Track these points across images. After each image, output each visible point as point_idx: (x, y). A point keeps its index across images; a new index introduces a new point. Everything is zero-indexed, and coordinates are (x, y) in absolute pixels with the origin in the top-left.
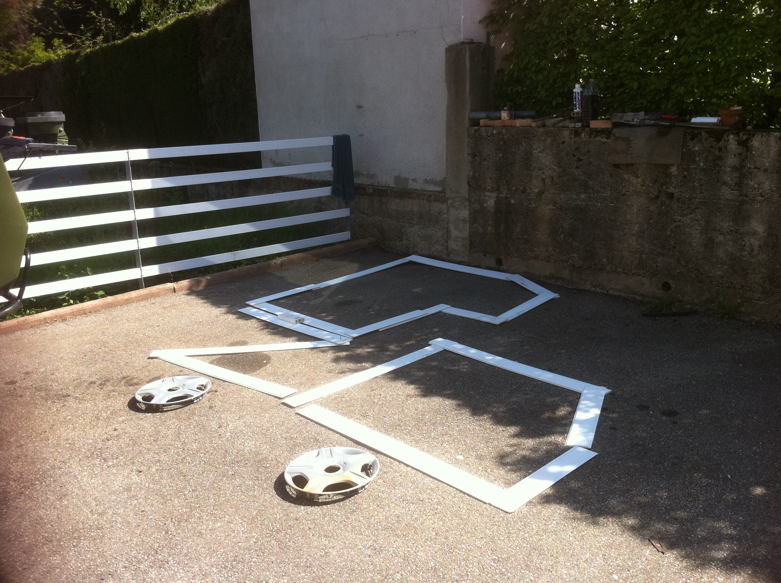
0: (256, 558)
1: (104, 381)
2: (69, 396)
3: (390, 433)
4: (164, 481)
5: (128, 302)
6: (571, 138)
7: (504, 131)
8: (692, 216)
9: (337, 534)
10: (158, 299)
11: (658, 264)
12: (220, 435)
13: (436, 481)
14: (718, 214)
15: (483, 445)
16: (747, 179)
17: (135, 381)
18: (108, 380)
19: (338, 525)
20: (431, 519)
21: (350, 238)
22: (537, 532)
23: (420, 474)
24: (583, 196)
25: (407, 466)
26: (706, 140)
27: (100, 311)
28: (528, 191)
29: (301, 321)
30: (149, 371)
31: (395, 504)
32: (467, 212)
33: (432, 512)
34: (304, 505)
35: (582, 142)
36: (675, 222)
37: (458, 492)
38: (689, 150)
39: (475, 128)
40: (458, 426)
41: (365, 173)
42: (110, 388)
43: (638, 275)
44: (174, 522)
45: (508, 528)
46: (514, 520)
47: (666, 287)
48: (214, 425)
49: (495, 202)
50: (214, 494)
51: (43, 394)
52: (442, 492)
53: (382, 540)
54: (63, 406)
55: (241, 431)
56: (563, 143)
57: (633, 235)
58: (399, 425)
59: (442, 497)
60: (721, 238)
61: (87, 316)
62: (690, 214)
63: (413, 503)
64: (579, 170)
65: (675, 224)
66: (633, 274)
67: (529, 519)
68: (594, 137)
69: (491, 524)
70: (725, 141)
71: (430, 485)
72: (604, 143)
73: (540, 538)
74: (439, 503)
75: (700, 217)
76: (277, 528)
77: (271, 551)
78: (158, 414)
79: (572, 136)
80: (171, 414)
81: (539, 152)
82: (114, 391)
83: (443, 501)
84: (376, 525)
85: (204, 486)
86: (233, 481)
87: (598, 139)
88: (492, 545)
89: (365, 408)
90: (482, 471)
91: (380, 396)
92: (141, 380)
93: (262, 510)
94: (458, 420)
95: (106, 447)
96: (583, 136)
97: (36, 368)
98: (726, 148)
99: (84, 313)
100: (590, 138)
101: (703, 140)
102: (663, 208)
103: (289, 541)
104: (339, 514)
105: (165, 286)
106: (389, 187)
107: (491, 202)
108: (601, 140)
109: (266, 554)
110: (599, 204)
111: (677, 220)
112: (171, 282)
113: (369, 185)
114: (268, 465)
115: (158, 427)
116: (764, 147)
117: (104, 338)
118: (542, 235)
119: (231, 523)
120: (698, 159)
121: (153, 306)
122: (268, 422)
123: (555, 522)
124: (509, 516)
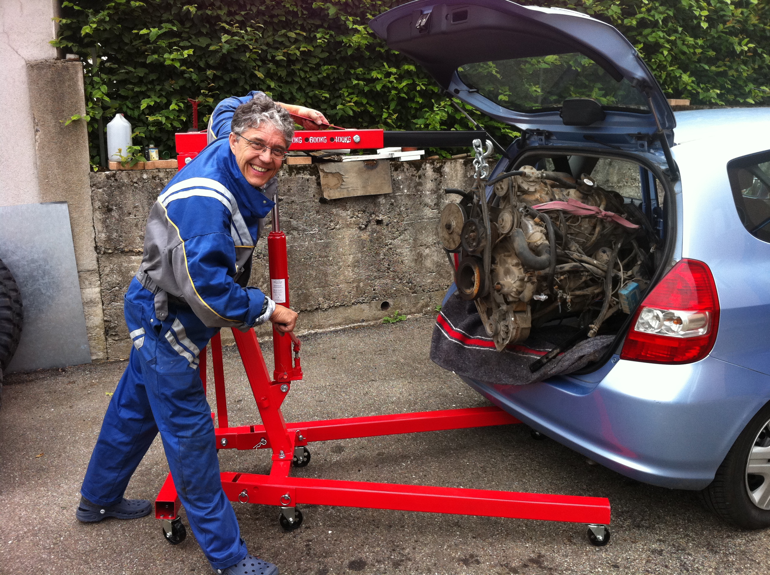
8: (402, 237)
11: (376, 288)
14: (424, 232)
16: (443, 199)
26: (407, 169)
32: (98, 289)
38: (394, 180)
43: (357, 303)
47: (385, 306)
57: (349, 266)
60: (427, 251)
62: (400, 236)
65: (387, 247)
66: (353, 304)
68: (295, 174)
70: (423, 169)
72: (308, 180)
75: (408, 237)
87: (300, 176)
98: (424, 175)
100: (290, 175)
101: (405, 170)
102: (375, 235)
108: (304, 176)
110: (307, 243)
111: (389, 244)
116: (453, 172)
120: (401, 187)
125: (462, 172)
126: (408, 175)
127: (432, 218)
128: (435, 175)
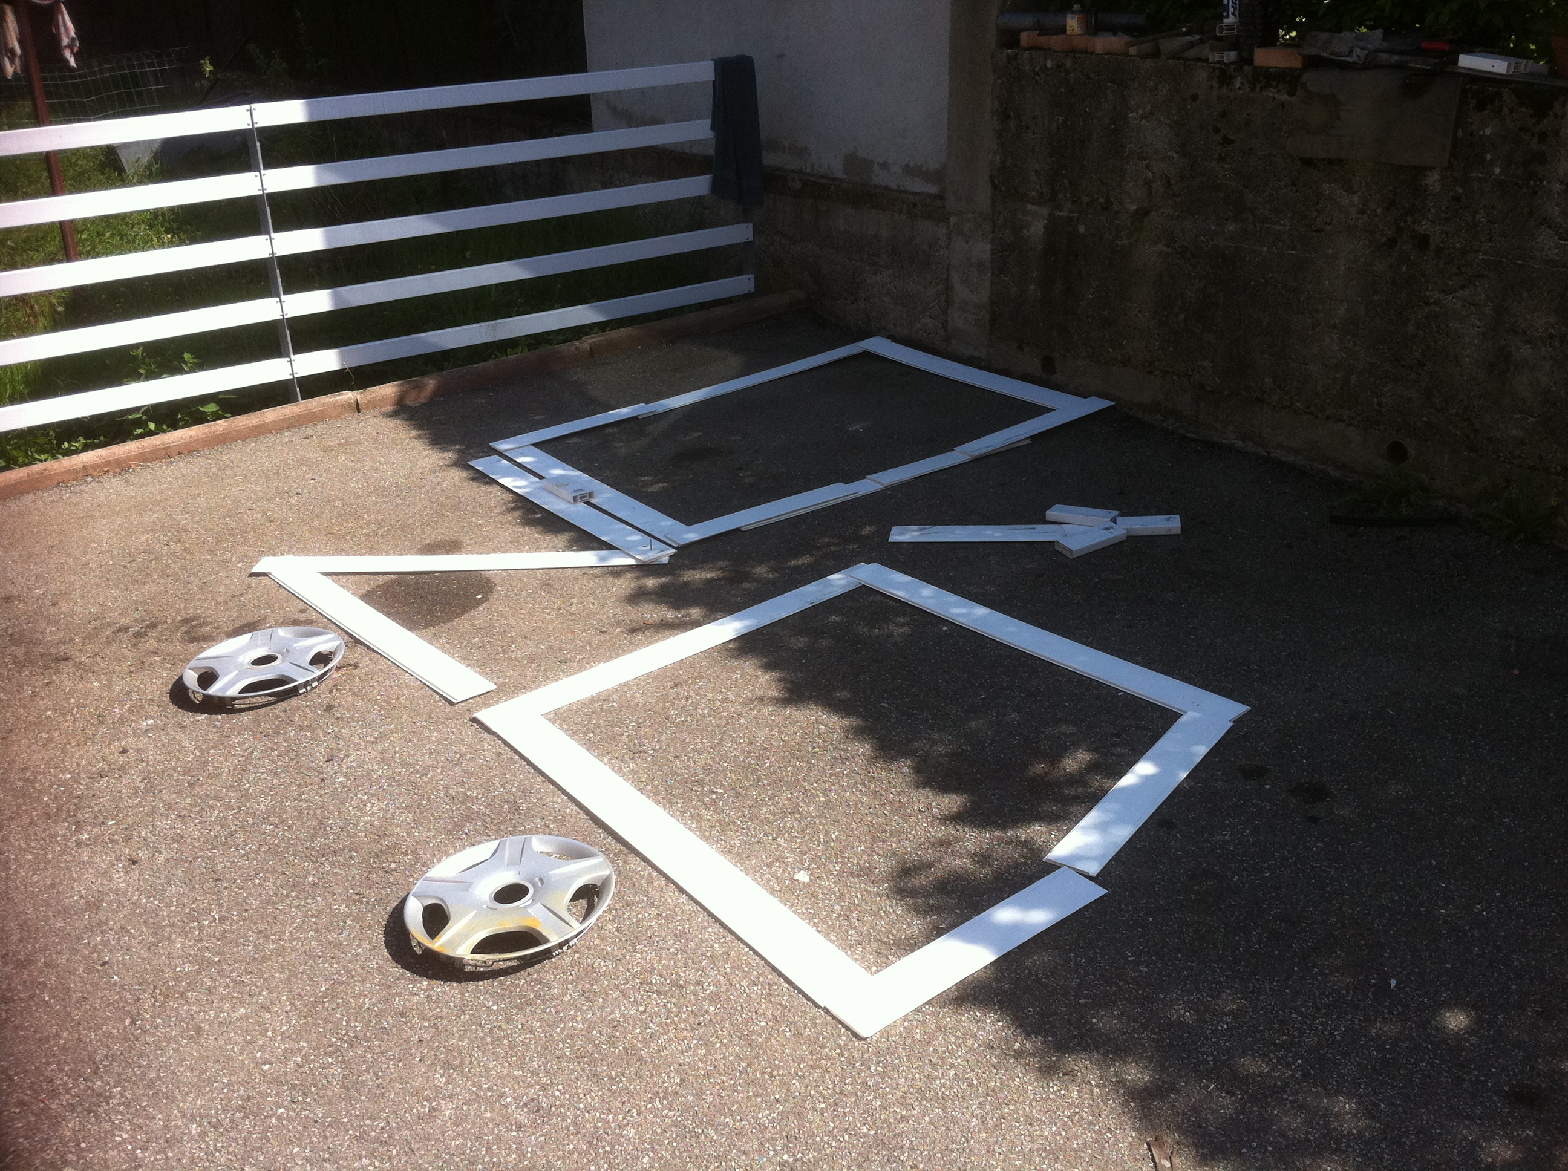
0: (286, 1107)
1: (148, 627)
2: (67, 659)
3: (674, 801)
4: (171, 890)
5: (259, 431)
6: (1212, 87)
7: (1068, 63)
8: (1467, 292)
9: (471, 1063)
10: (320, 427)
11: (1384, 400)
12: (323, 780)
13: (729, 938)
14: (1525, 295)
15: (863, 848)
17: (207, 629)
18: (153, 626)
19: (483, 1038)
20: (685, 1038)
21: (753, 290)
22: (903, 1097)
23: (701, 916)
24: (1231, 227)
25: (682, 891)
26: (1511, 110)
27: (198, 451)
28: (1115, 207)
29: (586, 499)
30: (241, 606)
31: (622, 992)
32: (988, 247)
33: (691, 1020)
34: (431, 978)
35: (1235, 98)
36: (1427, 303)
37: (768, 969)
38: (1472, 134)
39: (1009, 51)
40: (825, 792)
41: (787, 144)
42: (152, 644)
43: (1339, 420)
44: (155, 998)
45: (843, 1078)
46: (866, 1056)
47: (1397, 452)
48: (320, 753)
49: (1046, 227)
50: (260, 932)
51: (20, 652)
52: (732, 968)
53: (560, 1087)
54: (47, 684)
55: (369, 772)
56: (1195, 97)
57: (1334, 327)
58: (701, 783)
59: (729, 980)
60: (1526, 351)
61: (171, 463)
62: (1463, 287)
63: (659, 993)
64: (1226, 166)
65: (1427, 309)
66: (1328, 417)
67: (899, 1057)
68: (1261, 89)
69: (810, 1063)
70: (1556, 116)
71: (712, 947)
72: (1283, 105)
73: (904, 1113)
74: (714, 998)
75: (1483, 296)
76: (355, 1032)
77: (322, 1093)
78: (220, 717)
79: (1215, 84)
80: (246, 718)
81: (1141, 118)
82: (156, 653)
83: (727, 990)
84: (561, 1045)
85: (246, 910)
86: (309, 901)
87: (1271, 93)
88: (793, 1123)
89: (643, 731)
90: (840, 915)
91: (687, 701)
92: (216, 628)
93: (340, 984)
94: (831, 775)
95: (91, 793)
96: (1238, 85)
97: (28, 588)
98: (1557, 133)
99: (167, 454)
100: (1253, 89)
101: (1506, 111)
102: (1404, 269)
103: (367, 1070)
104: (495, 1008)
105: (338, 398)
106: (834, 179)
107: (1037, 229)
108: (1276, 95)
109: (308, 1100)
110: (1265, 249)
111: (1432, 301)
112: (352, 389)
113: (794, 171)
114: (393, 865)
115: (208, 749)
117: (184, 519)
118: (1140, 311)
119: (268, 1010)
120: (1489, 157)
121: (305, 442)
122: (431, 753)
123: (952, 1072)
124: (856, 1044)
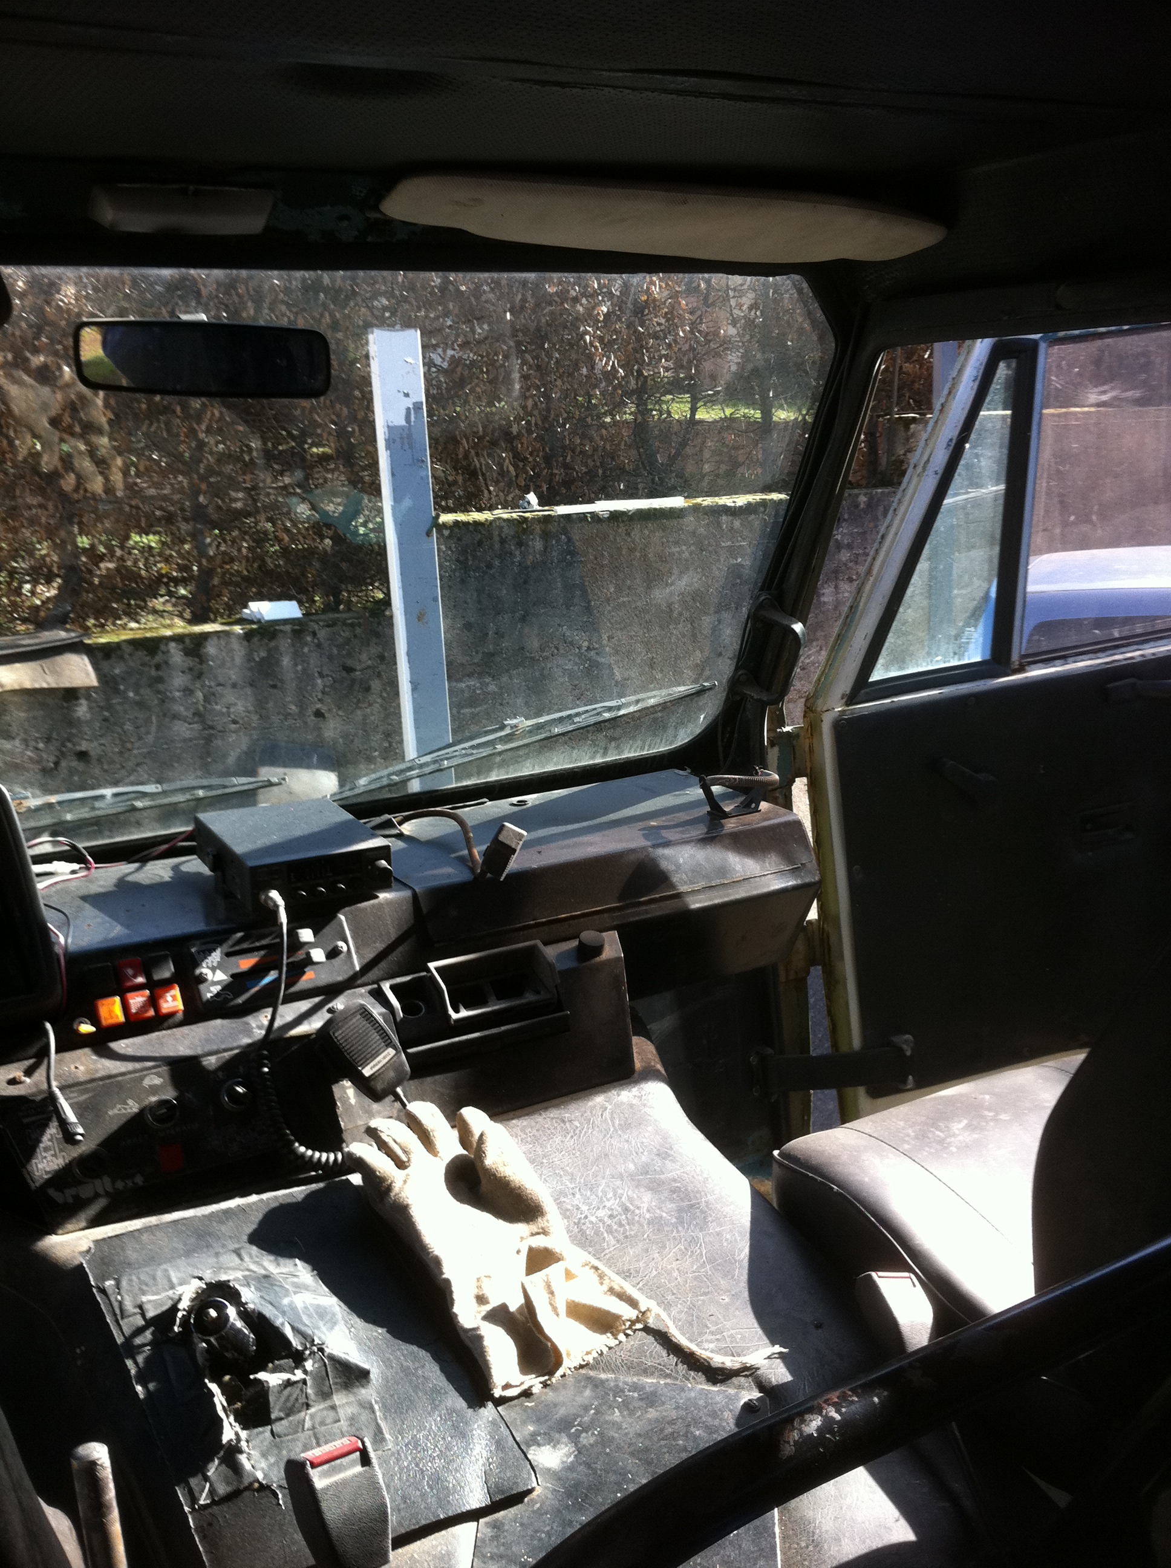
125: (243, 652)
126: (131, 664)
127: (190, 740)
128: (190, 662)
